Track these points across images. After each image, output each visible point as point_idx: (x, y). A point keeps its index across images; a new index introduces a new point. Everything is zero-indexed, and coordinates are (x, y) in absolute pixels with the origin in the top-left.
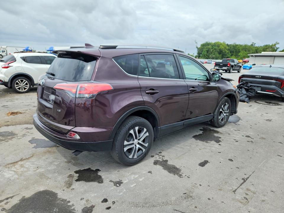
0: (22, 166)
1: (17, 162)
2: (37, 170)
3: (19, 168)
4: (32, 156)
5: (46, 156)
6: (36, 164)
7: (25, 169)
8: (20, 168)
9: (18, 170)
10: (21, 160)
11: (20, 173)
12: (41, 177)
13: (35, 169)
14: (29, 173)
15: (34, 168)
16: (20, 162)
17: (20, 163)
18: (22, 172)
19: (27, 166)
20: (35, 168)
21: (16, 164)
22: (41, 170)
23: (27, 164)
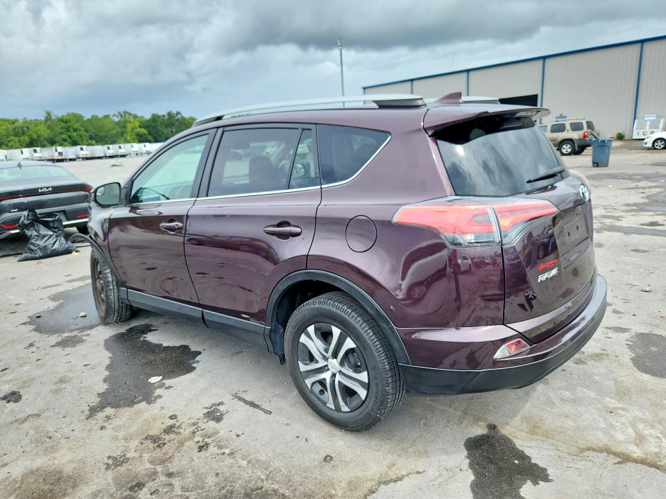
0: (640, 440)
1: (643, 462)
2: (618, 408)
3: (652, 440)
4: (588, 449)
5: (560, 424)
6: (605, 419)
7: (641, 426)
8: (649, 438)
9: (658, 437)
10: (625, 459)
11: (658, 426)
12: (626, 392)
13: (621, 412)
14: (641, 415)
15: (622, 416)
16: (635, 456)
17: (637, 452)
18: (652, 426)
19: (630, 430)
20: (618, 413)
21: (649, 459)
22: (612, 402)
23: (623, 438)
